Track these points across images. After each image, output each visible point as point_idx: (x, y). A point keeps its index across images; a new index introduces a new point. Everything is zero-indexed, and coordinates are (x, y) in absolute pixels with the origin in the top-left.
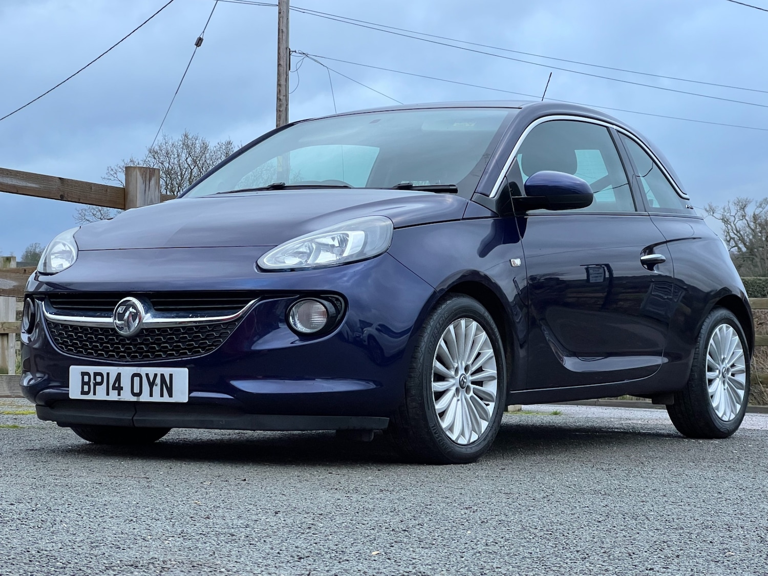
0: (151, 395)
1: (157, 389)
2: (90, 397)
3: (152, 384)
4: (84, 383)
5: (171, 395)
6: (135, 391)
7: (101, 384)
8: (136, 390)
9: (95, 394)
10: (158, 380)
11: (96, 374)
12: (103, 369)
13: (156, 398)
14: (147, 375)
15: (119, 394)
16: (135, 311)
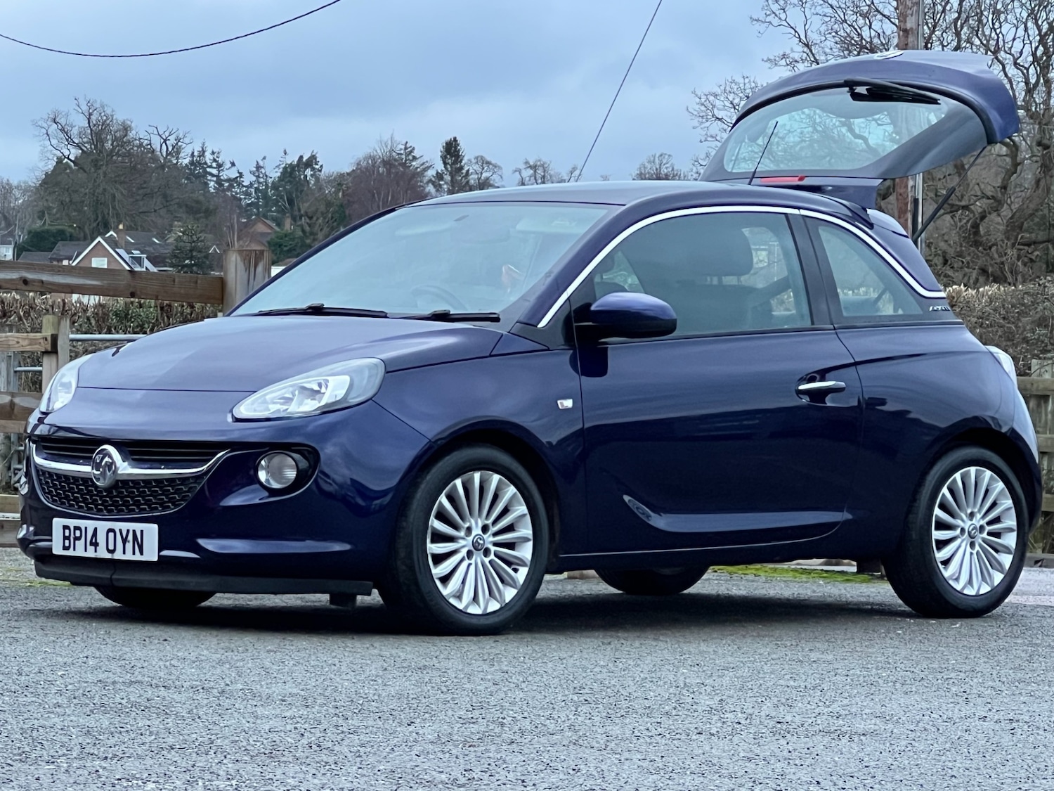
0: (124, 553)
1: (129, 546)
2: (70, 553)
3: (125, 541)
4: (65, 538)
5: (142, 553)
7: (79, 538)
8: (111, 547)
9: (74, 550)
10: (130, 537)
11: (77, 528)
12: (82, 523)
13: (129, 556)
14: (120, 530)
15: (96, 551)
16: (111, 461)
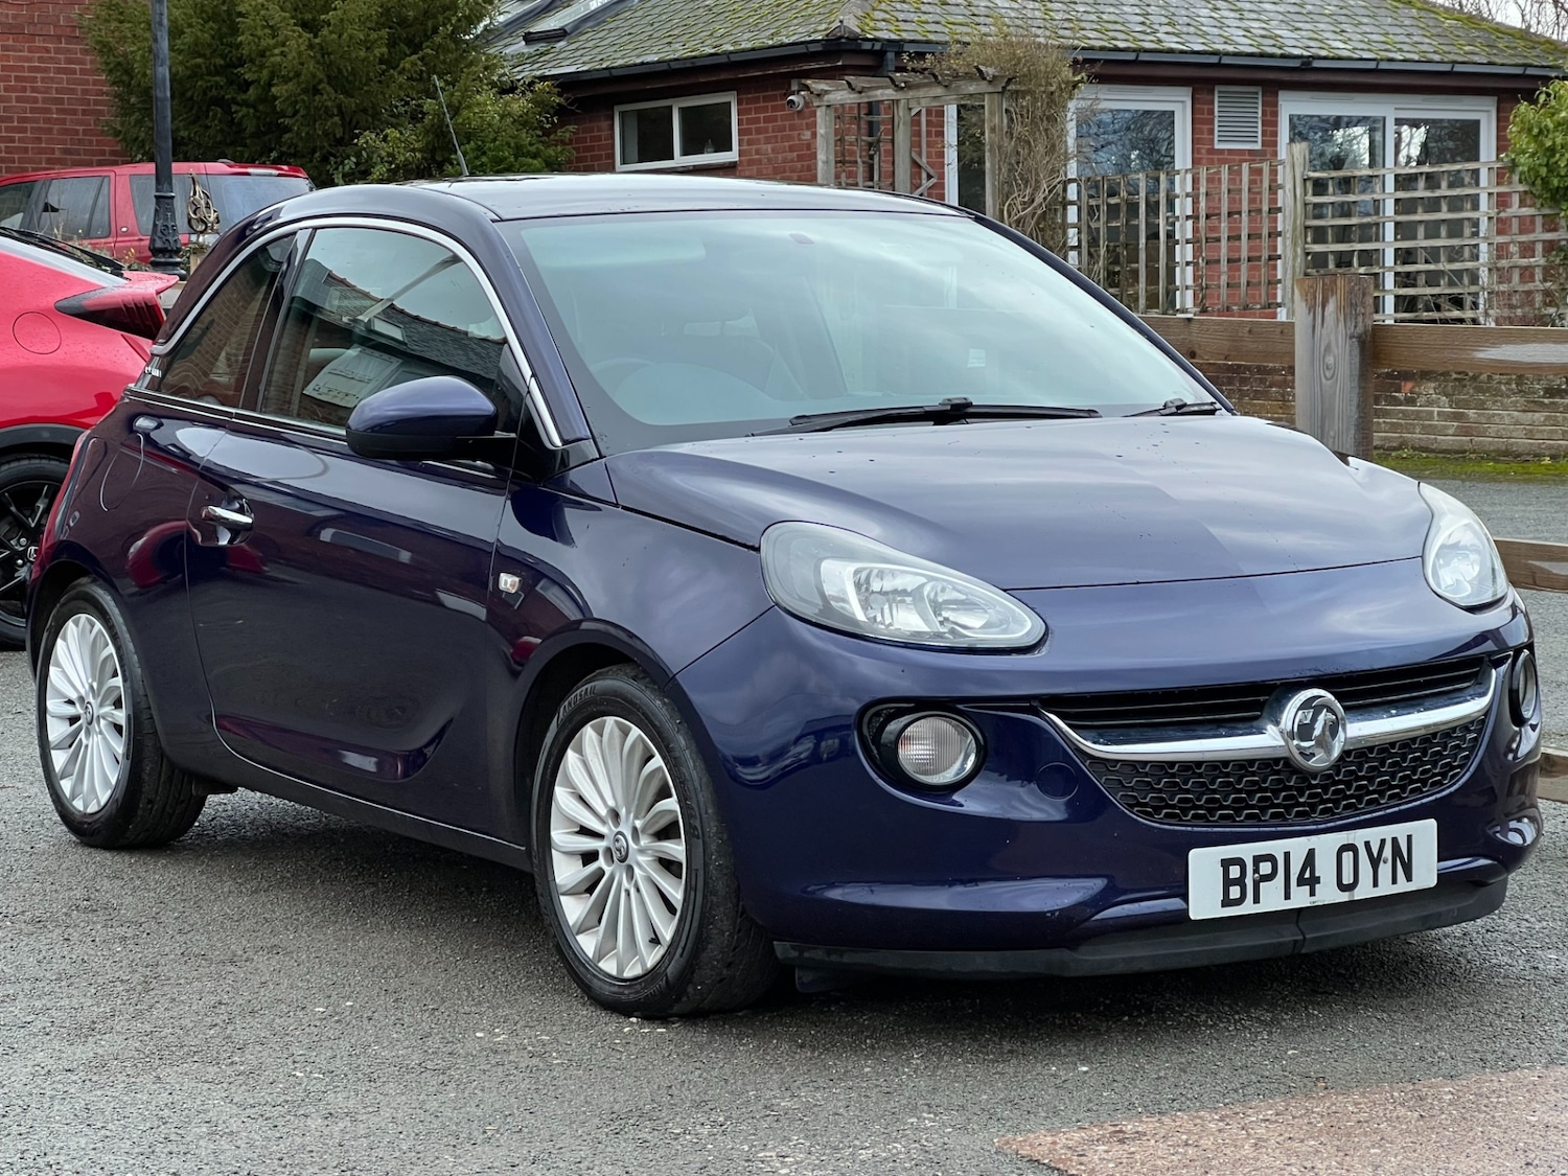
0: (1375, 884)
1: (1385, 870)
2: (1248, 908)
3: (1375, 863)
4: (1228, 883)
5: (1409, 878)
6: (1345, 882)
7: (1270, 877)
8: (1347, 879)
9: (1256, 900)
10: (1388, 852)
11: (1258, 860)
12: (1276, 847)
13: (1386, 888)
14: (1367, 844)
15: (1312, 893)
16: (1333, 716)
